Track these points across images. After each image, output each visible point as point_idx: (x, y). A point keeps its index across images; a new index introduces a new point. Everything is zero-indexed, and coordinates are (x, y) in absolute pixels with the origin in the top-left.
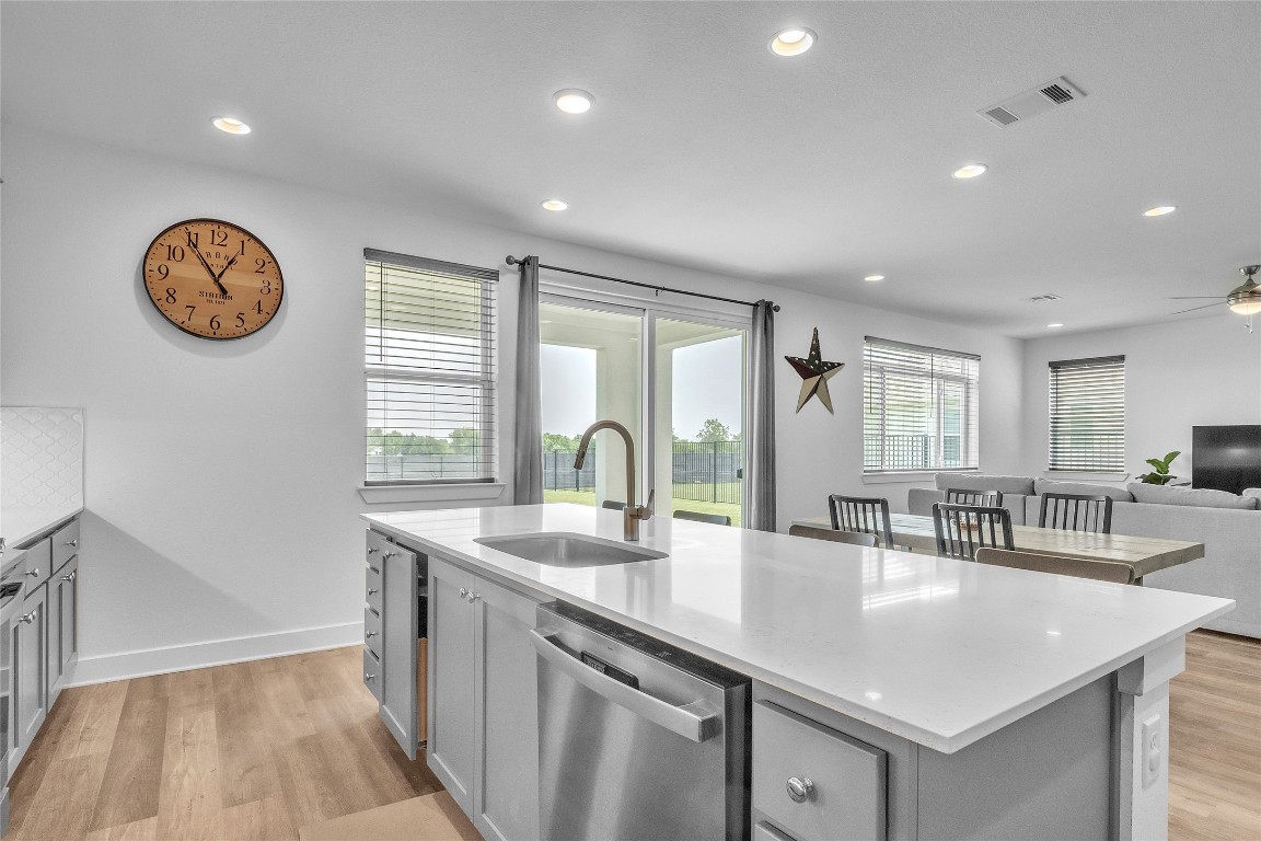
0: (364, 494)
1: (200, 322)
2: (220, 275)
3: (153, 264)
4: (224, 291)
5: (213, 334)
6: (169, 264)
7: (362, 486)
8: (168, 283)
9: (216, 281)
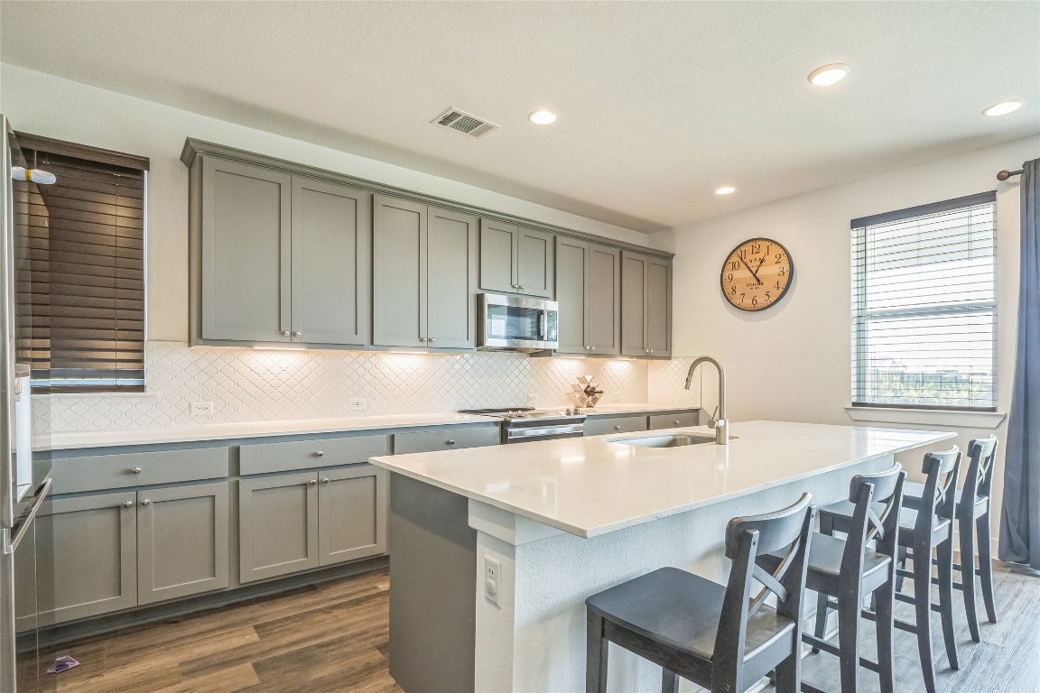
0: (850, 412)
1: (748, 302)
2: (756, 271)
3: (726, 274)
4: (758, 280)
5: (756, 309)
6: (732, 272)
7: (850, 406)
8: (732, 284)
9: (754, 275)
